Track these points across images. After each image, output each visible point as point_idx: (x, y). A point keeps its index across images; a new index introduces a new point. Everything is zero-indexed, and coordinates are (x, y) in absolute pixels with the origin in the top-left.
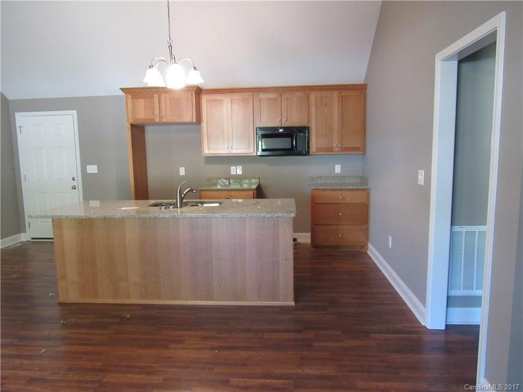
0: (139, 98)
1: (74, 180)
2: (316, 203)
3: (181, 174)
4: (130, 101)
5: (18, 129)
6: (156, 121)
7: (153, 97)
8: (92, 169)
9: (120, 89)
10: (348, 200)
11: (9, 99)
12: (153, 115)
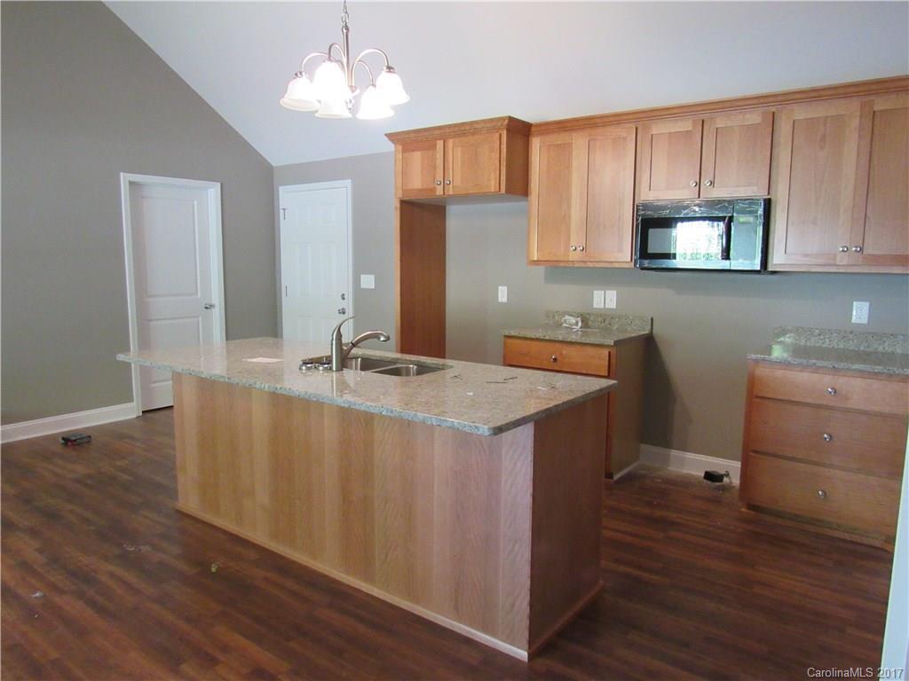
0: (413, 151)
1: (344, 299)
2: (757, 397)
3: (500, 300)
4: (400, 156)
5: (282, 212)
6: (438, 193)
7: (434, 147)
8: (368, 281)
9: (386, 135)
10: (856, 402)
11: (274, 164)
12: (434, 182)
